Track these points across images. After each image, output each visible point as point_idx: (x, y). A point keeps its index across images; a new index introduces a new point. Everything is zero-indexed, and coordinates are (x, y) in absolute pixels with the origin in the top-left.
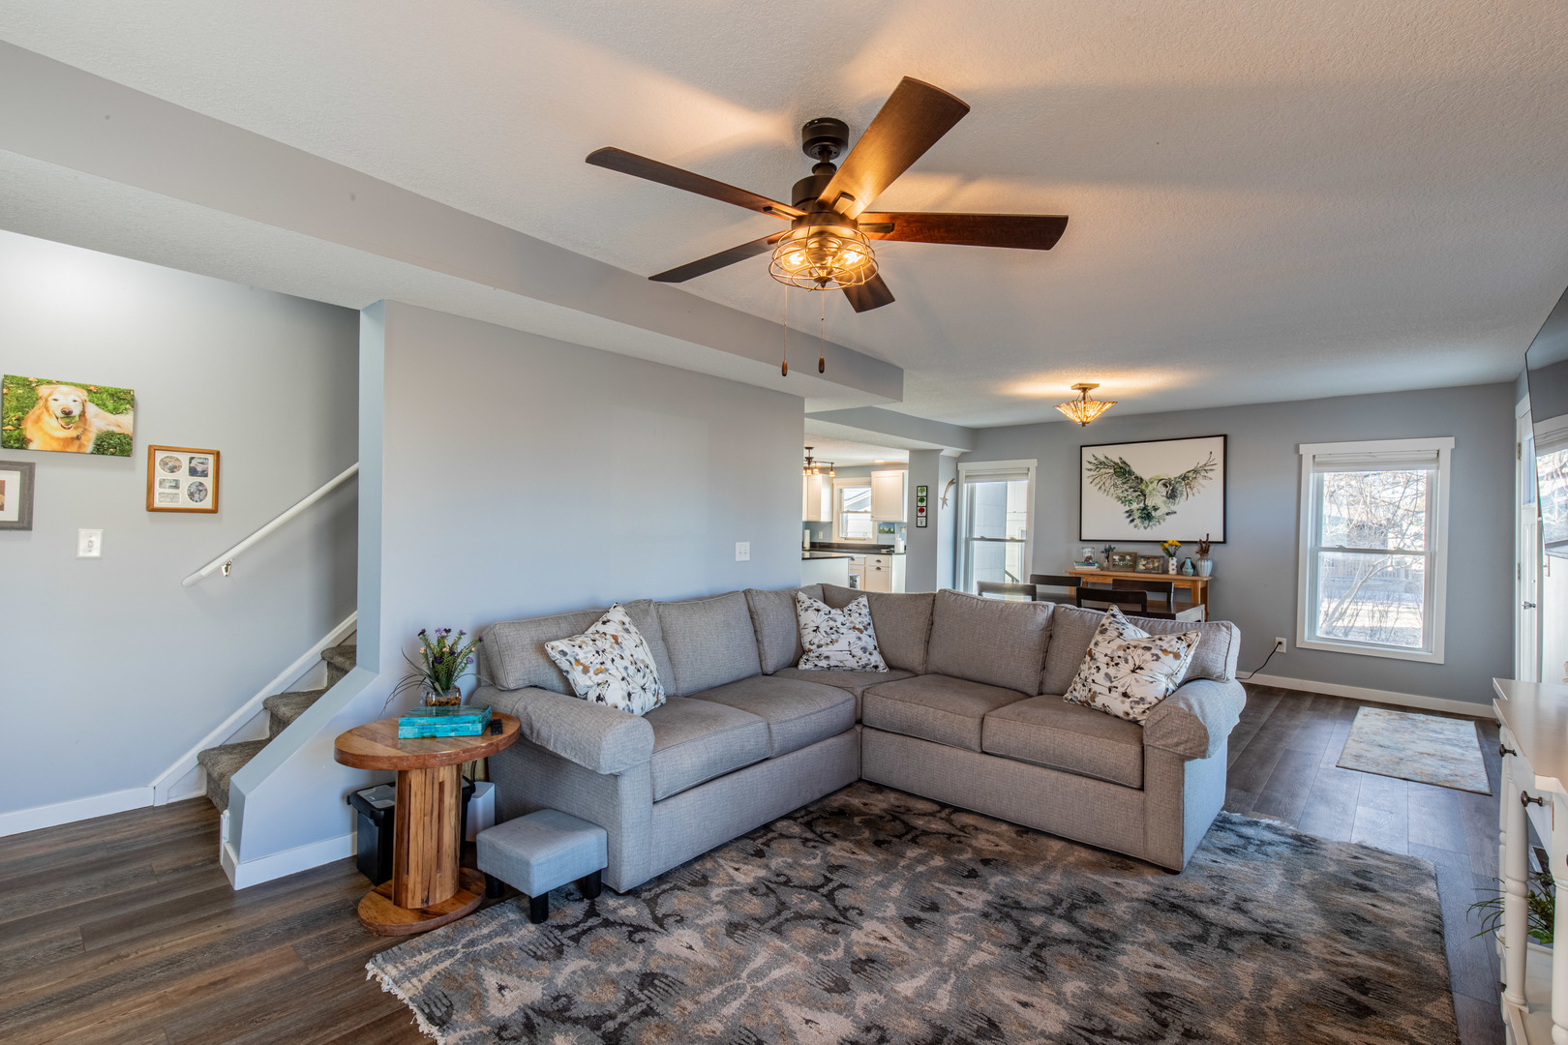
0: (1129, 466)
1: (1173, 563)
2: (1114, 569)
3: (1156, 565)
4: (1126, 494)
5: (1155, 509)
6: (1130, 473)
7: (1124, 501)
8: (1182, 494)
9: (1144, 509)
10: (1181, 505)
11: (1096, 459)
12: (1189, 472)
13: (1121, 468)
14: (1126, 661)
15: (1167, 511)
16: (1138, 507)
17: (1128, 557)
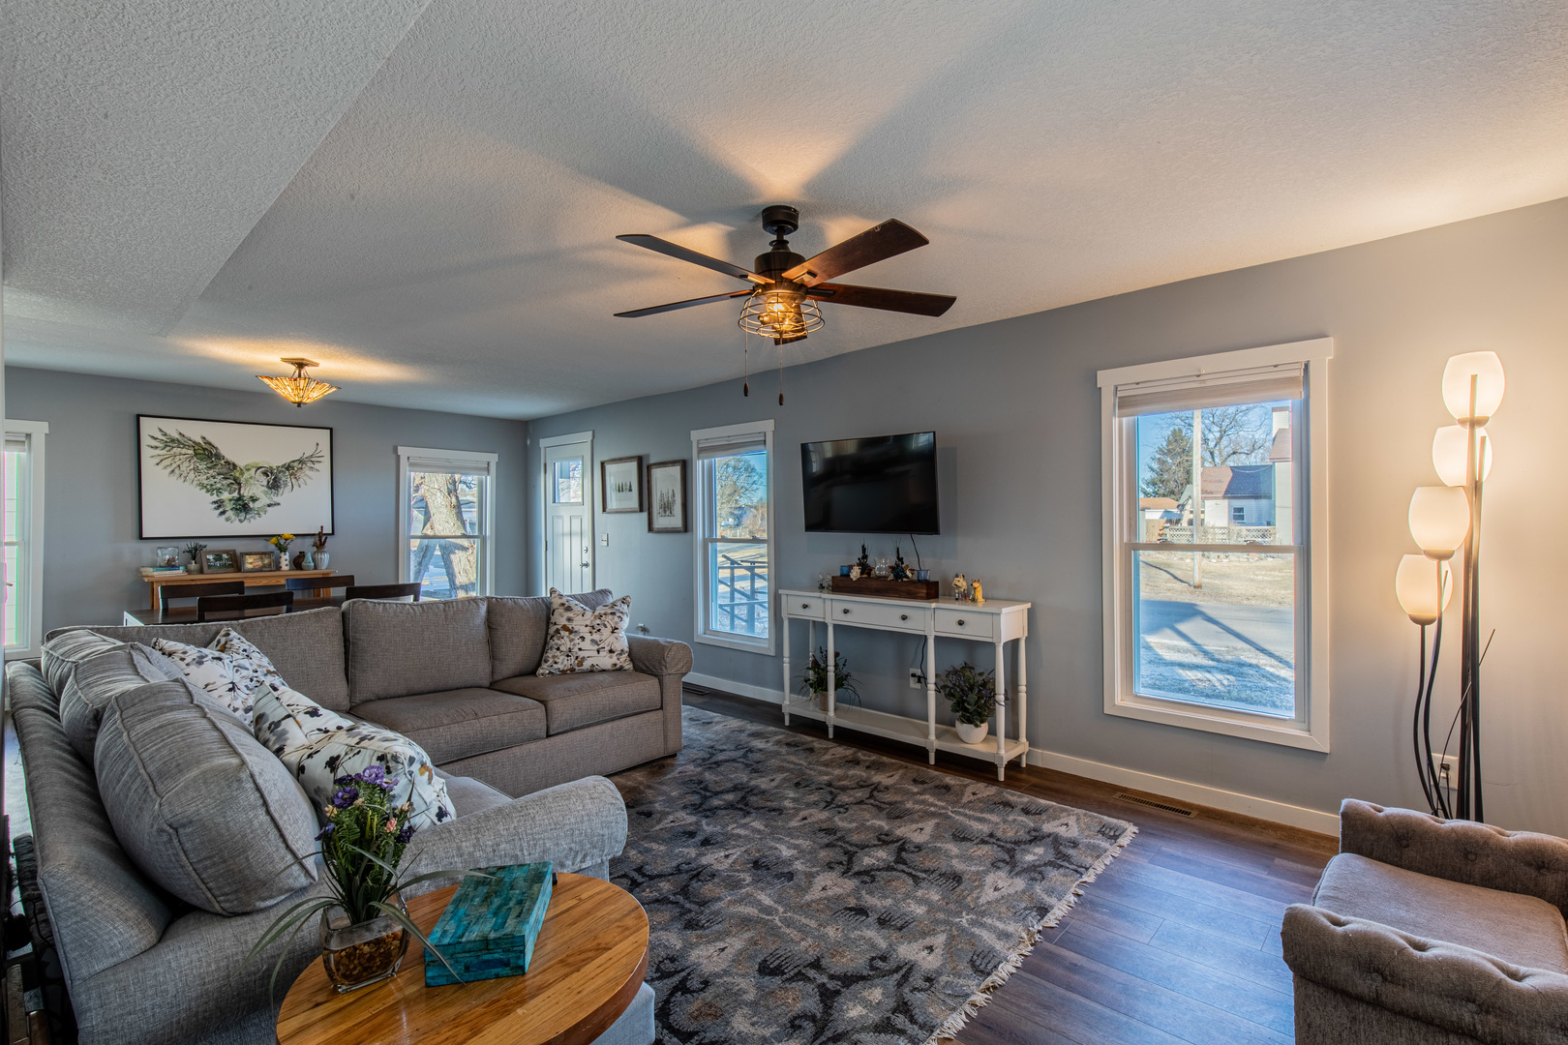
0: (216, 448)
1: (285, 560)
2: (210, 571)
3: (266, 562)
4: (212, 481)
5: (254, 499)
6: (218, 456)
7: (210, 490)
8: (286, 485)
9: (239, 499)
10: (285, 496)
11: (165, 435)
12: (294, 461)
13: (204, 449)
14: (606, 626)
15: (269, 502)
16: (230, 496)
17: (225, 556)
